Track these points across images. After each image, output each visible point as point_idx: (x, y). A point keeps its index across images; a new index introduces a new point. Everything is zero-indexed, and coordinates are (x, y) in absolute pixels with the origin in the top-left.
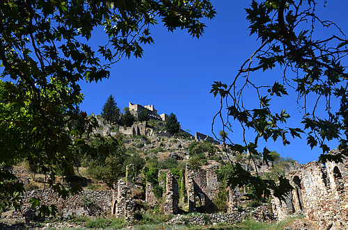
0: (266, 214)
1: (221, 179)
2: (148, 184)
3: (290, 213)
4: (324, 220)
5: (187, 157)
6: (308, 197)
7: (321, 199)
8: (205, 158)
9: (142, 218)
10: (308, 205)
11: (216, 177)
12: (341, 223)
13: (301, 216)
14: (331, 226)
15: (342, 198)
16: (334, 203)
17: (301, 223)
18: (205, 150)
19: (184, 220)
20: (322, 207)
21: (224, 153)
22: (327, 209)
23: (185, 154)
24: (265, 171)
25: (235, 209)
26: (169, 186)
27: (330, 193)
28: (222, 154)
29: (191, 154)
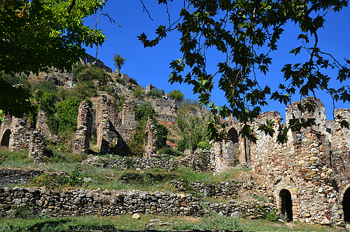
0: (196, 163)
1: (140, 117)
2: (41, 113)
3: (231, 165)
4: (272, 175)
5: (70, 83)
6: (257, 149)
7: (274, 152)
8: (94, 88)
9: (52, 155)
10: (256, 157)
11: (134, 115)
12: (291, 179)
13: (246, 168)
14: (279, 181)
15: (298, 153)
16: (288, 158)
17: (248, 176)
18: (95, 77)
19: (103, 162)
20: (273, 161)
21: (117, 84)
22: (278, 164)
23: (67, 79)
24: (168, 114)
25: (154, 155)
26: (83, 119)
27: (285, 148)
28: (114, 85)
29: (75, 80)
